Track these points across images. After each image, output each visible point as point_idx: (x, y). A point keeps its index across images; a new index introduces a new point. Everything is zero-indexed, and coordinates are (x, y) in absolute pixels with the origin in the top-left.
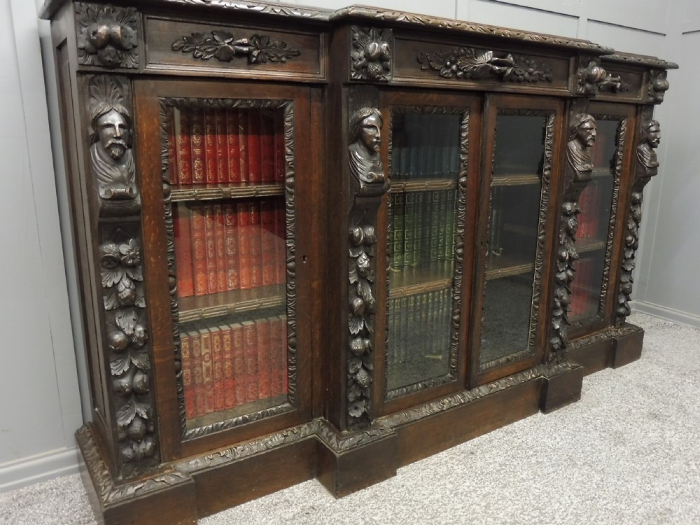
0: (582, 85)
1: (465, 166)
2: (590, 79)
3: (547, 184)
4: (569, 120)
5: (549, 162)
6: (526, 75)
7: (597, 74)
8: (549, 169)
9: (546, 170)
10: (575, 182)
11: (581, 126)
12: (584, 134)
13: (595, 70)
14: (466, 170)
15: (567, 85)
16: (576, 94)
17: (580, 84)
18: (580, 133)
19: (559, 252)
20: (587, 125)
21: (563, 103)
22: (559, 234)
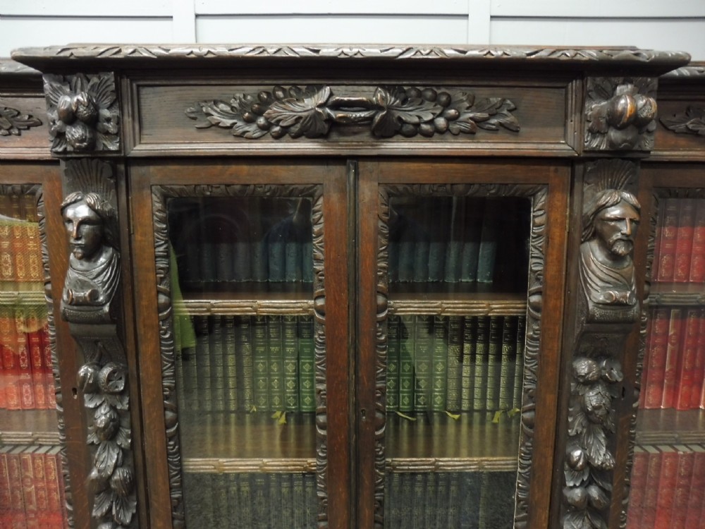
0: (594, 133)
1: (320, 280)
2: (614, 120)
3: (536, 319)
4: (582, 202)
5: (538, 279)
6: (441, 122)
7: (625, 109)
8: (538, 292)
9: (533, 294)
10: (588, 322)
11: (600, 214)
12: (606, 229)
13: (622, 101)
14: (323, 287)
15: (565, 136)
16: (585, 151)
17: (590, 130)
18: (599, 227)
19: (568, 450)
20: (615, 212)
21: (570, 169)
22: (569, 414)
